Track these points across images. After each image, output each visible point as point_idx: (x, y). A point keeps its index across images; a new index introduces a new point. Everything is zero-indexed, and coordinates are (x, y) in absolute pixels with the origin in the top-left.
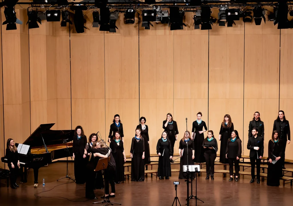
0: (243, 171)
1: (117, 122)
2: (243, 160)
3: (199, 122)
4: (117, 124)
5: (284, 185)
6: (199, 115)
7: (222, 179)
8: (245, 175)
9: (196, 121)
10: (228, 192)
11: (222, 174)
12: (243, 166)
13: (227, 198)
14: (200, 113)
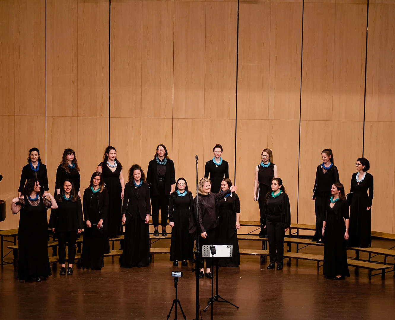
0: (297, 252)
1: (34, 162)
2: (298, 232)
3: (218, 163)
4: (35, 166)
5: (370, 279)
6: (218, 149)
7: (259, 265)
8: (299, 260)
9: (212, 161)
10: (269, 291)
11: (259, 257)
12: (298, 243)
13: (268, 300)
14: (218, 146)
